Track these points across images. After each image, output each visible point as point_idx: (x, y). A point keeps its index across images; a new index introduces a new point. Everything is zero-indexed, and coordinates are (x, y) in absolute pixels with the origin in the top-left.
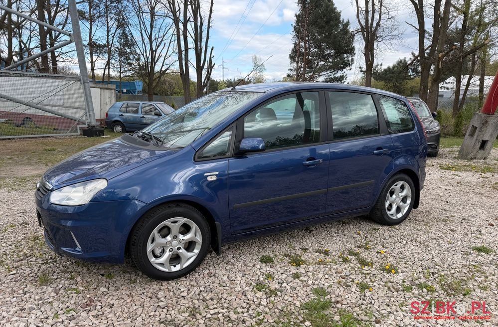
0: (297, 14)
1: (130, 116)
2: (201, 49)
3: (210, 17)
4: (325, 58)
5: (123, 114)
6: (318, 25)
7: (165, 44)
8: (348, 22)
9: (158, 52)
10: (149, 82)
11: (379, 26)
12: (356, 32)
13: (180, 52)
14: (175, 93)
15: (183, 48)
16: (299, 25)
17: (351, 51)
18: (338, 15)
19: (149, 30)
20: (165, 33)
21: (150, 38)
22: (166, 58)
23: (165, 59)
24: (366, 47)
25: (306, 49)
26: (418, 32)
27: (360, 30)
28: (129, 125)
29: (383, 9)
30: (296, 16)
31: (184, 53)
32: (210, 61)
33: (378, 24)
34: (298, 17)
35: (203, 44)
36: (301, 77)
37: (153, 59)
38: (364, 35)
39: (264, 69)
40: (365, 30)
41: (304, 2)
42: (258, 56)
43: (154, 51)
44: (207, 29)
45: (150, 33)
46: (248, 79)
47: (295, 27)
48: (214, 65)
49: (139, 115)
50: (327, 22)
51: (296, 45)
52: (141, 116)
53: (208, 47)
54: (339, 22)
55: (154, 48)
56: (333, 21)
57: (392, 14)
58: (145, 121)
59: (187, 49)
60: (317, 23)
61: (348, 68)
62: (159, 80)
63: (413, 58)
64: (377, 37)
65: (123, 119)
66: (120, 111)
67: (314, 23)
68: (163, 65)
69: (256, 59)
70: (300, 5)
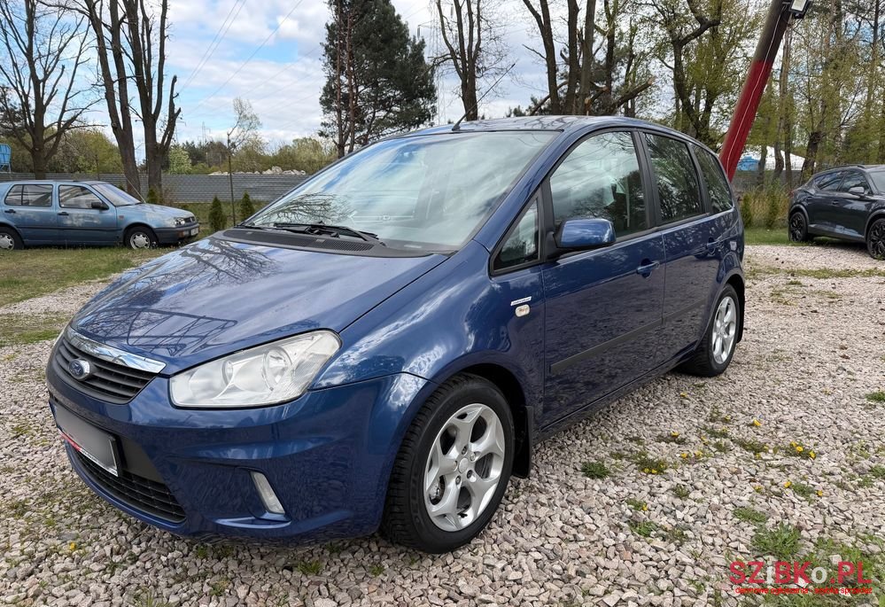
0: (329, 25)
1: (32, 212)
2: (150, 80)
3: (163, 17)
4: (385, 105)
5: (15, 209)
6: (371, 44)
7: (63, 67)
8: (423, 42)
9: (50, 82)
10: (34, 145)
11: (480, 50)
12: (442, 59)
13: (108, 83)
14: (79, 170)
15: (114, 77)
16: (333, 44)
17: (430, 94)
18: (402, 30)
19: (25, 38)
20: (62, 45)
21: (29, 54)
22: (70, 94)
23: (66, 99)
24: (464, 86)
25: (351, 90)
26: (545, 62)
27: (449, 56)
28: (29, 232)
29: (483, 24)
30: (328, 27)
31: (116, 85)
32: (172, 105)
33: (478, 48)
34: (331, 29)
35: (154, 70)
36: (347, 138)
37: (39, 99)
38: (456, 65)
39: (258, 123)
40: (458, 56)
41: (341, 2)
42: (244, 101)
43: (40, 81)
44: (159, 42)
45: (27, 44)
46: (229, 141)
47: (327, 48)
48: (180, 110)
49: (55, 209)
50: (386, 41)
51: (331, 79)
52: (61, 211)
53: (164, 77)
54: (407, 40)
55: (40, 75)
56: (396, 38)
57: (498, 31)
58: (69, 222)
59: (122, 80)
60: (370, 41)
61: (427, 123)
62: (57, 141)
63: (533, 106)
64: (479, 70)
65: (16, 220)
66: (7, 203)
67: (362, 41)
68: (63, 111)
69: (241, 106)
70: (334, 7)
